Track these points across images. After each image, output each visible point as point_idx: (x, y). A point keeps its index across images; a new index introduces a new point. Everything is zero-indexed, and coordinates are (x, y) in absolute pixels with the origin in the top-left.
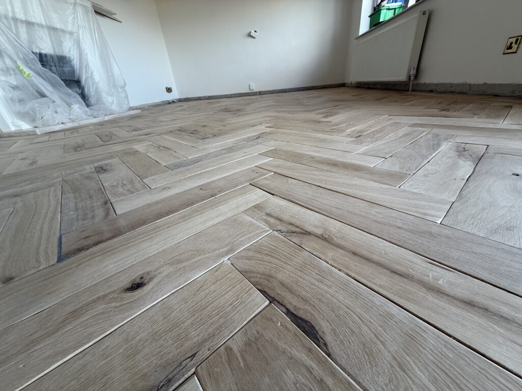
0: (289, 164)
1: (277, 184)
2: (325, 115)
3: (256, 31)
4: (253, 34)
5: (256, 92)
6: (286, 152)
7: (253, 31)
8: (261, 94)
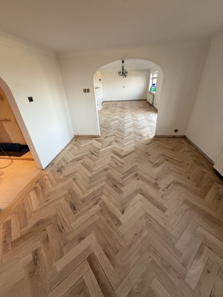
8: (125, 101)
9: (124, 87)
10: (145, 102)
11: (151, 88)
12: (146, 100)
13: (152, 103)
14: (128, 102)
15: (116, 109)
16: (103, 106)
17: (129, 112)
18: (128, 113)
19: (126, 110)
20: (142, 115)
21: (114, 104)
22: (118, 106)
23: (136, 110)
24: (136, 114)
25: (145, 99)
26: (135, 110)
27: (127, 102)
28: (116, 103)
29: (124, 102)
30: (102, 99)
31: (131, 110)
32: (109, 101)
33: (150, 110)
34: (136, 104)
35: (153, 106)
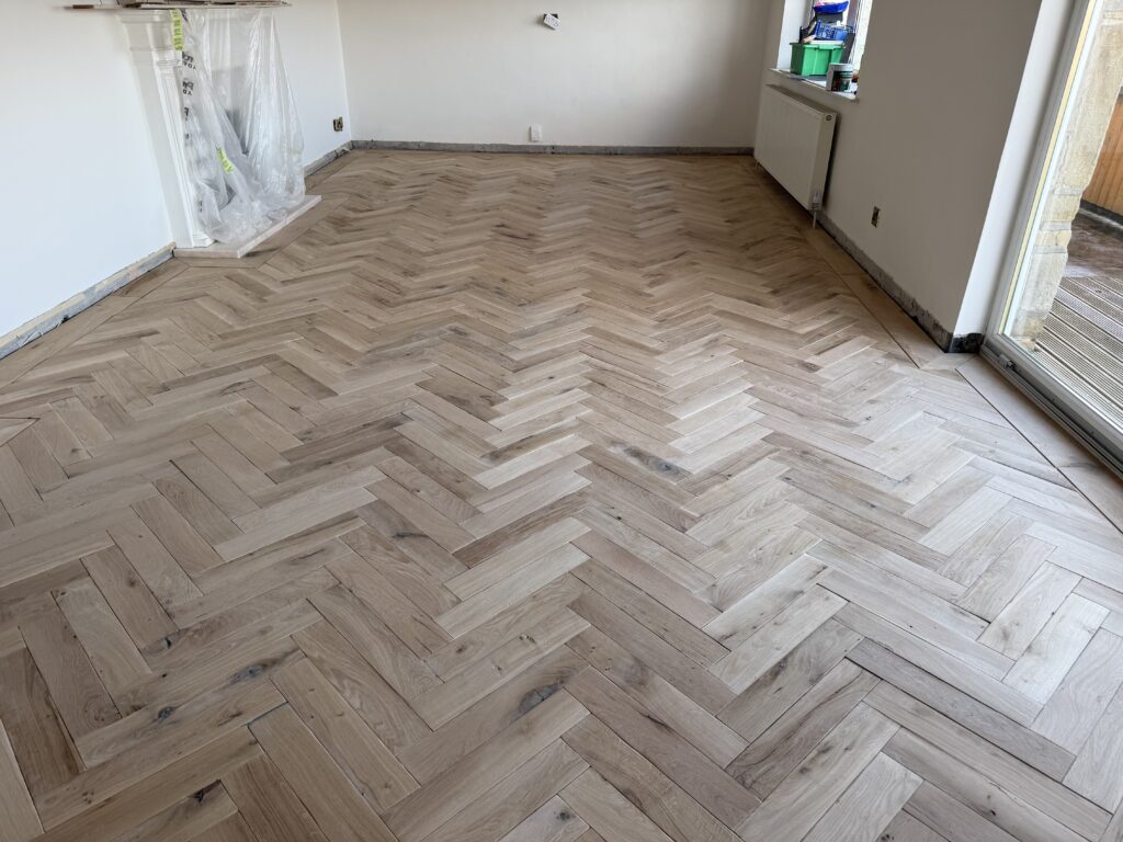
0: (602, 341)
1: (594, 352)
2: (653, 279)
3: (556, 16)
4: (549, 20)
5: (545, 148)
6: (602, 331)
7: (549, 16)
8: (555, 152)
9: (541, 21)
10: (735, 173)
11: (798, 50)
12: (749, 152)
13: (818, 199)
14: (585, 164)
15: (443, 242)
16: (317, 199)
17: (578, 296)
18: (556, 324)
19: (537, 271)
20: (725, 360)
21: (446, 179)
22: (470, 202)
23: (657, 279)
24: (645, 330)
25: (743, 144)
26: (636, 278)
27: (570, 165)
28: (469, 166)
29: (540, 170)
30: (338, 125)
31: (595, 277)
32: (403, 148)
33: (807, 278)
34: (659, 198)
35: (820, 225)
